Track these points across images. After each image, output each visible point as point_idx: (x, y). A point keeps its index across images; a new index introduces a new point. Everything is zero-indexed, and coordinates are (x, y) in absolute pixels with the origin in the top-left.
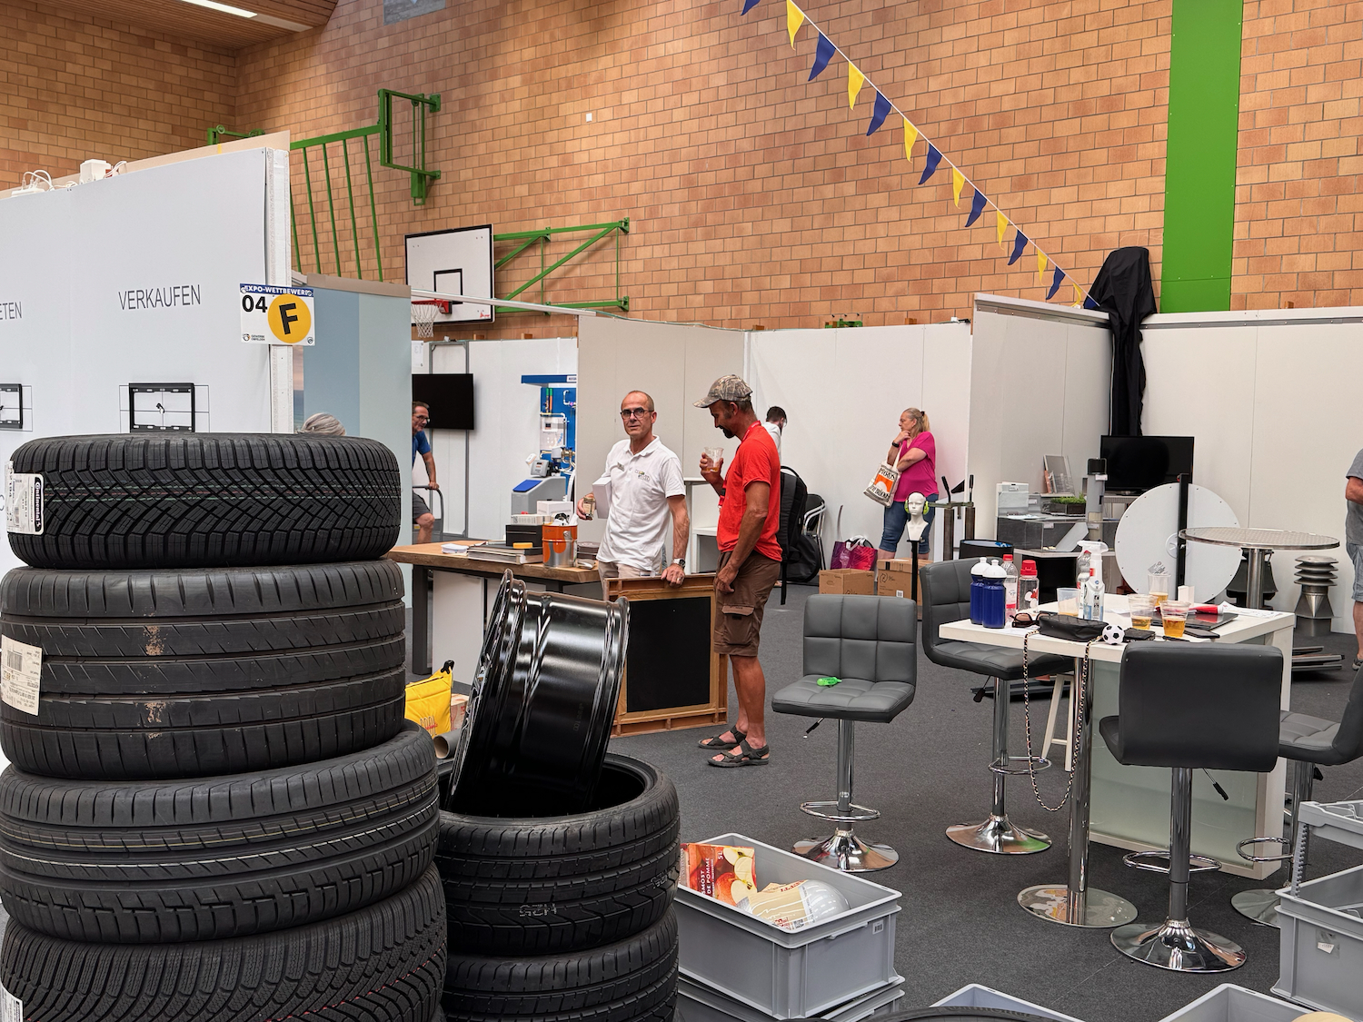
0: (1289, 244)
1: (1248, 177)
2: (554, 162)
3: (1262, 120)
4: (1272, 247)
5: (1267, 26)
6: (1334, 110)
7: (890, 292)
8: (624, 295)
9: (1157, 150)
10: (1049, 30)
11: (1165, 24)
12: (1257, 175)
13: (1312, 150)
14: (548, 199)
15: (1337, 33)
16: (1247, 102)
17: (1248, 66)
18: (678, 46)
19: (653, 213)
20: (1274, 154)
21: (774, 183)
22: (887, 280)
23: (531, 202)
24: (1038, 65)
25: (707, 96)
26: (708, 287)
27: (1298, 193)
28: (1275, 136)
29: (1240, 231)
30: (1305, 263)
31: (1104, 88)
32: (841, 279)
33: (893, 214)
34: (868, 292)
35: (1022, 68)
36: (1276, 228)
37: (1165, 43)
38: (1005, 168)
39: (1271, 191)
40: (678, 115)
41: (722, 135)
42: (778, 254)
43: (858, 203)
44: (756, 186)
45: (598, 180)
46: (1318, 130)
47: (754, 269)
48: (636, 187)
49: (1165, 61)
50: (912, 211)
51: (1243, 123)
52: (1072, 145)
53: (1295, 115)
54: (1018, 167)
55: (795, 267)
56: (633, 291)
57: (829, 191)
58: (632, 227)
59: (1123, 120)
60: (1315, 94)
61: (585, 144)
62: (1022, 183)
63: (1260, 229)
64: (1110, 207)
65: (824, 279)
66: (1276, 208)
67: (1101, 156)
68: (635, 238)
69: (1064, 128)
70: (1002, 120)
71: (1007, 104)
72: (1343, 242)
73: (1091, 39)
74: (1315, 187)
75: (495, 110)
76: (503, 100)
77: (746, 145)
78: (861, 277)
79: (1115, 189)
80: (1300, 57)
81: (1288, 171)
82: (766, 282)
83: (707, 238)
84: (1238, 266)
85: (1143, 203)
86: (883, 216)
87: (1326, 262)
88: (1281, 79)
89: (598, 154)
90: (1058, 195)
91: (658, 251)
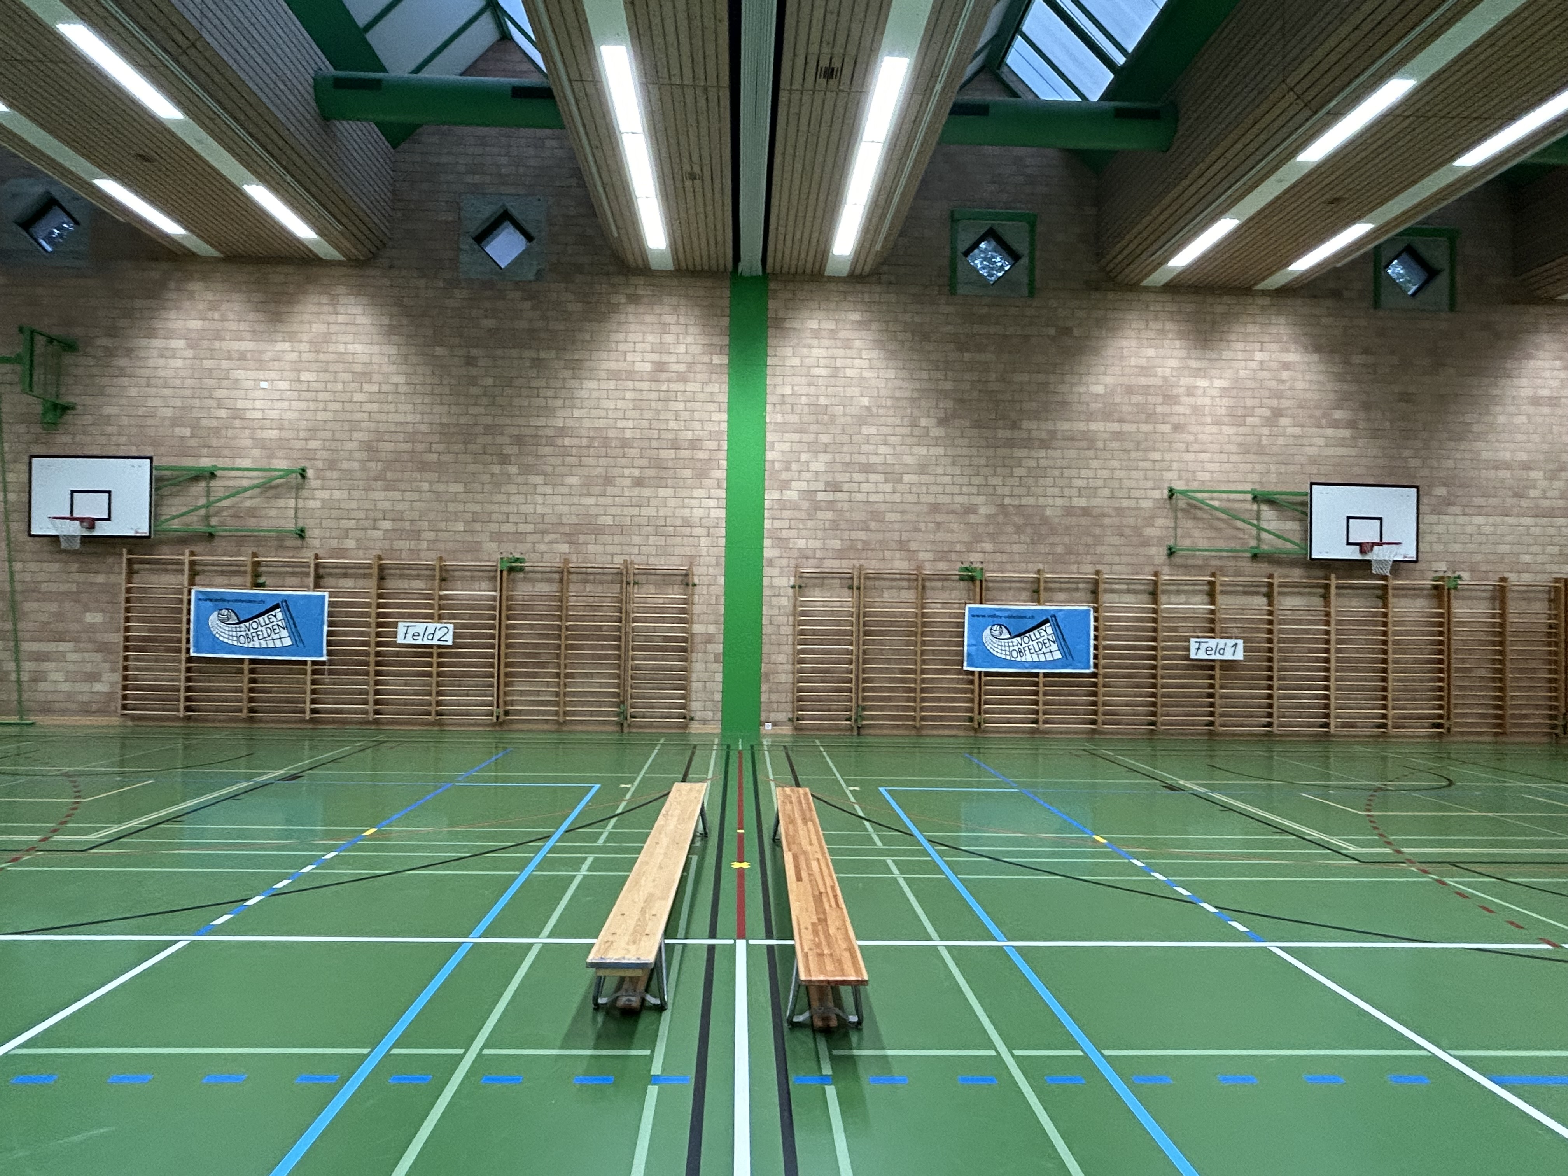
0: (793, 533)
1: (771, 496)
2: (223, 413)
3: (777, 466)
4: (785, 534)
5: (779, 418)
6: (814, 467)
7: (546, 540)
8: (301, 524)
9: (721, 474)
10: (654, 395)
11: (724, 406)
12: (776, 495)
13: (803, 486)
14: (214, 442)
15: (814, 428)
16: (769, 456)
17: (770, 437)
18: (359, 348)
19: (332, 465)
20: (784, 486)
21: (449, 458)
22: (544, 532)
23: (193, 442)
24: (648, 415)
25: (385, 388)
26: (387, 525)
27: (797, 508)
28: (785, 476)
29: (767, 524)
30: (801, 544)
31: (689, 435)
32: (507, 528)
33: (548, 490)
34: (529, 538)
35: (636, 414)
36: (786, 524)
37: (724, 416)
38: (627, 472)
39: (783, 505)
40: (358, 397)
41: (401, 418)
42: (451, 507)
43: (521, 479)
44: (434, 457)
45: (274, 434)
46: (807, 476)
47: (432, 516)
48: (314, 444)
49: (724, 426)
50: (564, 490)
51: (768, 466)
52: (670, 464)
53: (794, 466)
54: (636, 473)
55: (469, 517)
56: (310, 523)
57: (496, 469)
58: (310, 473)
59: (701, 455)
60: (804, 457)
61: (258, 404)
62: (639, 483)
63: (778, 524)
64: (694, 503)
65: (494, 527)
66: (787, 514)
67: (688, 473)
68: (313, 482)
69: (664, 454)
70: (625, 444)
71: (628, 434)
72: (820, 534)
73: (680, 406)
74: (806, 505)
75: (151, 363)
76: (162, 356)
77: (424, 428)
78: (522, 528)
79: (696, 493)
80: (796, 437)
81: (791, 495)
82: (443, 525)
83: (387, 489)
84: (767, 542)
85: (713, 503)
86: (540, 490)
87: (812, 544)
88: (786, 447)
89: (274, 414)
90: (662, 492)
91: (337, 494)
